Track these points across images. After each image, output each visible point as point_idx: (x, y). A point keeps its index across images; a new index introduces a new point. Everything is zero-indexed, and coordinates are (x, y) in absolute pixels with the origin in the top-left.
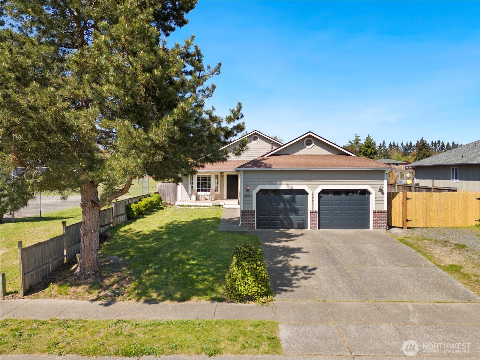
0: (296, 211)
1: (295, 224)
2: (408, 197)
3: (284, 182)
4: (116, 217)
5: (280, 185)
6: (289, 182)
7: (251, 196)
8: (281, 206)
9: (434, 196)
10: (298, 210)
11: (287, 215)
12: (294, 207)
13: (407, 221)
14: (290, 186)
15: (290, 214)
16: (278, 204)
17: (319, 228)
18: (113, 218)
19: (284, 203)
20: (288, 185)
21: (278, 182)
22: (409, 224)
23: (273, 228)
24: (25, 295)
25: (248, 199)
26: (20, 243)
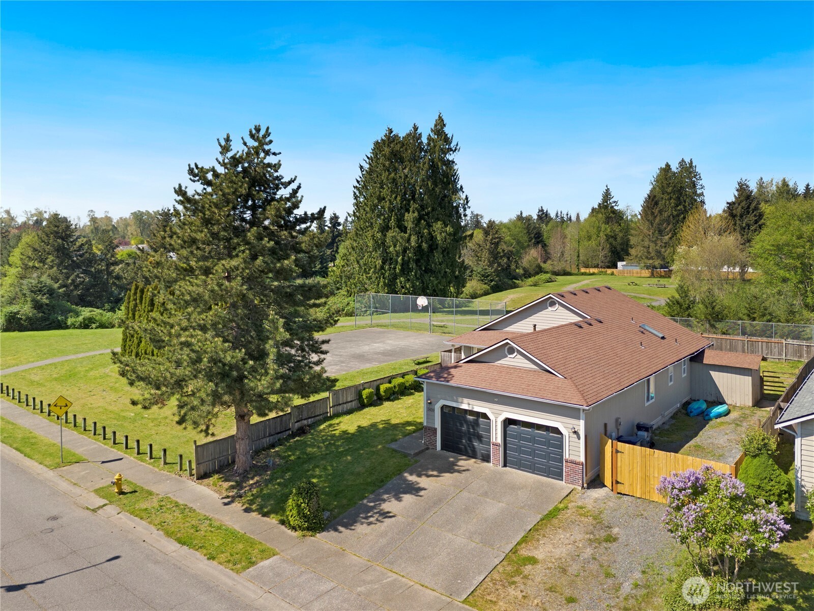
0: (479, 438)
1: (479, 455)
2: (619, 449)
3: (466, 400)
4: (333, 406)
5: (462, 403)
6: (472, 402)
7: (433, 410)
8: (464, 428)
9: (656, 455)
10: (482, 437)
11: (470, 440)
12: (478, 433)
13: (617, 482)
14: (471, 406)
15: (474, 441)
16: (462, 425)
17: (505, 466)
18: (330, 408)
19: (468, 425)
20: (469, 404)
21: (460, 399)
22: (620, 488)
23: (457, 453)
24: (198, 479)
25: (430, 413)
26: (195, 442)
